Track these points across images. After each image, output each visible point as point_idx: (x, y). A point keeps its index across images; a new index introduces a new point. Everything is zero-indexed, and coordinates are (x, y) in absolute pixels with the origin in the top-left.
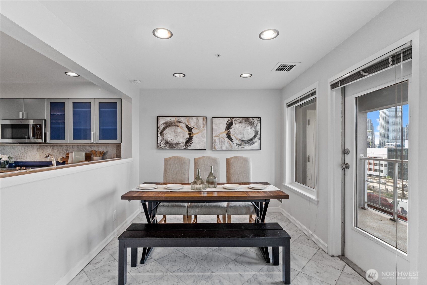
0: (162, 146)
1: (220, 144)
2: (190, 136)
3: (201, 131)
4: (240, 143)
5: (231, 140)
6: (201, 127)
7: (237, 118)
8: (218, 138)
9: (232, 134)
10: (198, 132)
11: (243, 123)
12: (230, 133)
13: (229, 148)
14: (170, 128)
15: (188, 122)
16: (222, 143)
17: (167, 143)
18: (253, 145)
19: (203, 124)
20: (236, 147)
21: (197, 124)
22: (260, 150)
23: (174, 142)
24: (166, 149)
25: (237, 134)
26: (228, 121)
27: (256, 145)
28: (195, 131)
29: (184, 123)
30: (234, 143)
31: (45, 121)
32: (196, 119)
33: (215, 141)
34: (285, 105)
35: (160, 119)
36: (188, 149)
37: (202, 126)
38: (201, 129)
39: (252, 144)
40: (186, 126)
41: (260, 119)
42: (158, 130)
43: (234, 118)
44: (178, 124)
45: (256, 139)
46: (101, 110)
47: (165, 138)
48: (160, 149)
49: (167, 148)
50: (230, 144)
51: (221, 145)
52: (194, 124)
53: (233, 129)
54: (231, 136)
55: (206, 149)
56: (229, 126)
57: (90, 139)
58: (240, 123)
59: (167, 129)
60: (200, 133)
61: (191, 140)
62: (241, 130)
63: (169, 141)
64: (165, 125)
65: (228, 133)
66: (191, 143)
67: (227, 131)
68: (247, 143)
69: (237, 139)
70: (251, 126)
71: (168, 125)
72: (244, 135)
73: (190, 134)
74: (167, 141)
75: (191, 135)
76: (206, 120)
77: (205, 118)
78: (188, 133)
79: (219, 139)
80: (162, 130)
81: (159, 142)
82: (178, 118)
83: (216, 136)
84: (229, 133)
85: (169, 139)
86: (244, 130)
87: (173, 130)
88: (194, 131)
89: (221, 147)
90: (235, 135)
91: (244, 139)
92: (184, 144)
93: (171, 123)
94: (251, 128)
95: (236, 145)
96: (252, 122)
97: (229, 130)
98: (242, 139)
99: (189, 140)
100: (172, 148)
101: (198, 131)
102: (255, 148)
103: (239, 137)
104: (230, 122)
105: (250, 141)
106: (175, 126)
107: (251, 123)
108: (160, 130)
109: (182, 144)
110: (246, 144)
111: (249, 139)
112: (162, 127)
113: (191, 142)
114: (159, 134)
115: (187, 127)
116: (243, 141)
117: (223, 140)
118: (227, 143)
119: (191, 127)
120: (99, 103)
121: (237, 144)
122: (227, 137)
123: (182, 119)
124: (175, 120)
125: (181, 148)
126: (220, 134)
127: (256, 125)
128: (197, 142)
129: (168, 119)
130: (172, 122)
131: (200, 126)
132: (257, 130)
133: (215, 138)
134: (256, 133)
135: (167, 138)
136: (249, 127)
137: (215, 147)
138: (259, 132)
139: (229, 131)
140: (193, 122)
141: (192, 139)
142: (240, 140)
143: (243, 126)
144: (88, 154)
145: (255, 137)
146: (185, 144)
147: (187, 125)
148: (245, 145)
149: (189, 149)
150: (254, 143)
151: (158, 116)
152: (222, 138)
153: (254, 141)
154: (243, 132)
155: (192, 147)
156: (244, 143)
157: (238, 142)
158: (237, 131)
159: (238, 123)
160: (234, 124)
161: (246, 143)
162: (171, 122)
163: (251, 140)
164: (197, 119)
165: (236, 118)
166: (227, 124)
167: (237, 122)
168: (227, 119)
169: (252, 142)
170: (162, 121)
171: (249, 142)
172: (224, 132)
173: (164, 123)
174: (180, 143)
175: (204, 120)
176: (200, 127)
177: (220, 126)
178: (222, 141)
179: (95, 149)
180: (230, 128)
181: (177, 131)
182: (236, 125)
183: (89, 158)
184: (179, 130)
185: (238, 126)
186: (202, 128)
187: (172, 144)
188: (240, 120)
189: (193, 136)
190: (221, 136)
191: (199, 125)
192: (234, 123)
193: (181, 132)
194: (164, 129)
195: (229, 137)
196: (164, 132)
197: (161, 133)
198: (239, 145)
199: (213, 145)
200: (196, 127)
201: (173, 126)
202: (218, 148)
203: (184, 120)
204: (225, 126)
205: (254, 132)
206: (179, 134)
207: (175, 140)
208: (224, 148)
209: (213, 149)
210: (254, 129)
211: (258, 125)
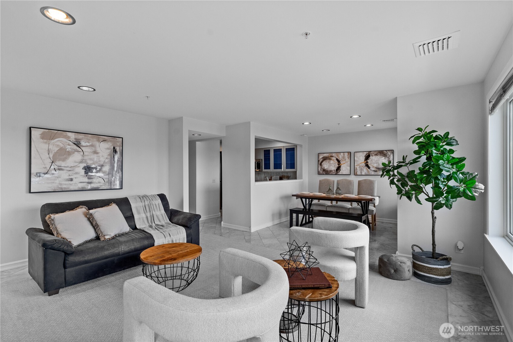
0: (321, 172)
2: (339, 166)
3: (347, 162)
4: (376, 170)
5: (369, 168)
9: (369, 164)
11: (378, 155)
12: (368, 163)
13: (367, 174)
14: (326, 160)
15: (337, 157)
16: (361, 170)
17: (324, 170)
19: (348, 157)
20: (373, 173)
21: (344, 157)
23: (329, 170)
24: (323, 174)
29: (335, 157)
30: (371, 170)
31: (262, 160)
35: (320, 155)
36: (338, 174)
37: (347, 159)
38: (346, 160)
41: (392, 151)
44: (331, 158)
46: (287, 152)
48: (320, 174)
49: (324, 174)
50: (368, 171)
53: (370, 160)
55: (350, 175)
56: (367, 157)
57: (282, 169)
58: (376, 155)
59: (324, 161)
61: (340, 168)
62: (376, 161)
65: (366, 163)
67: (365, 161)
69: (373, 167)
70: (385, 157)
71: (325, 159)
72: (378, 164)
73: (339, 164)
77: (350, 153)
79: (360, 167)
81: (319, 170)
82: (331, 154)
83: (357, 166)
85: (325, 168)
87: (328, 162)
88: (342, 162)
89: (361, 173)
90: (372, 164)
94: (385, 159)
99: (338, 169)
100: (327, 174)
101: (344, 162)
103: (375, 165)
104: (368, 155)
106: (329, 159)
107: (385, 155)
108: (320, 162)
109: (334, 171)
112: (321, 160)
113: (340, 170)
114: (319, 165)
115: (337, 160)
116: (378, 168)
118: (365, 171)
119: (340, 159)
120: (286, 149)
121: (373, 171)
122: (366, 166)
123: (334, 155)
124: (329, 155)
125: (333, 174)
127: (389, 156)
128: (344, 169)
129: (325, 155)
130: (327, 157)
132: (390, 160)
135: (324, 167)
136: (383, 158)
137: (356, 173)
138: (392, 162)
139: (367, 161)
140: (341, 156)
142: (375, 167)
143: (379, 157)
144: (281, 177)
146: (336, 171)
147: (337, 159)
148: (380, 171)
151: (318, 154)
154: (378, 162)
155: (340, 173)
156: (379, 170)
157: (374, 169)
158: (373, 161)
160: (371, 156)
164: (344, 154)
165: (372, 152)
166: (365, 156)
167: (373, 155)
168: (365, 153)
170: (321, 157)
172: (363, 162)
173: (322, 158)
174: (332, 171)
175: (348, 154)
177: (360, 158)
178: (361, 169)
179: (284, 174)
180: (368, 159)
181: (330, 163)
182: (373, 157)
183: (281, 179)
184: (332, 162)
185: (374, 158)
187: (327, 171)
188: (375, 153)
189: (341, 166)
190: (361, 165)
194: (322, 162)
195: (367, 166)
196: (322, 164)
197: (321, 164)
198: (375, 171)
199: (355, 172)
200: (343, 159)
201: (328, 159)
202: (359, 173)
203: (335, 155)
204: (364, 158)
205: (387, 161)
206: (332, 164)
207: (329, 169)
208: (363, 174)
209: (356, 174)
210: (387, 159)
211: (391, 156)
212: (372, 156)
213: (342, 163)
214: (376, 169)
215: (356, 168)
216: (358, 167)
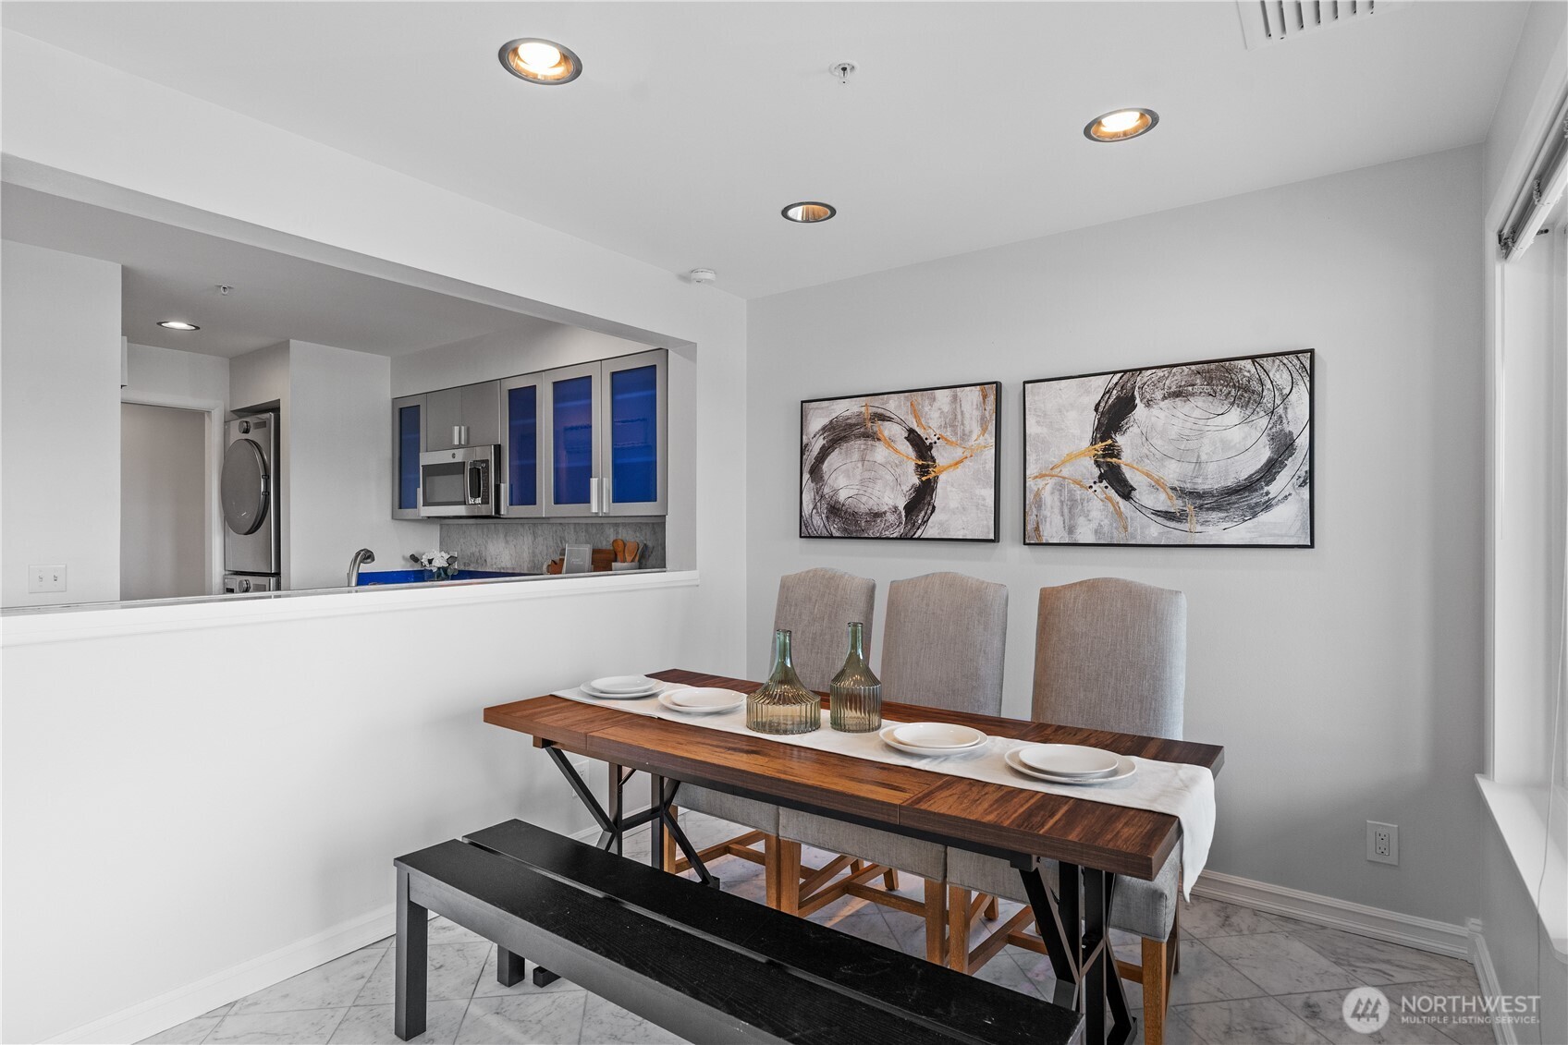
0: (818, 521)
1: (1063, 515)
2: (924, 479)
3: (972, 454)
4: (1176, 505)
5: (1126, 491)
6: (971, 432)
7: (1160, 373)
8: (1051, 482)
9: (1125, 461)
10: (958, 459)
11: (1193, 394)
12: (1118, 456)
13: (1115, 534)
14: (845, 445)
15: (915, 417)
16: (1072, 507)
17: (835, 510)
18: (1264, 517)
19: (983, 417)
20: (1155, 531)
21: (953, 421)
22: (1312, 545)
23: (863, 509)
24: (832, 537)
25: (1158, 455)
26: (1108, 392)
27: (1283, 518)
28: (943, 453)
29: (901, 422)
30: (1141, 508)
31: (498, 449)
32: (948, 400)
33: (1041, 501)
35: (812, 411)
36: (916, 536)
37: (977, 430)
38: (972, 443)
39: (1254, 511)
40: (906, 435)
42: (804, 457)
43: (1141, 370)
44: (875, 429)
45: (1283, 481)
46: (619, 397)
47: (826, 490)
48: (810, 537)
49: (836, 533)
50: (1119, 513)
51: (1072, 517)
52: (943, 423)
53: (1134, 430)
54: (1125, 469)
55: (996, 541)
56: (1114, 415)
57: (587, 500)
58: (1177, 394)
59: (837, 451)
60: (967, 462)
61: (929, 499)
62: (1181, 437)
63: (843, 505)
64: (829, 435)
65: (1104, 456)
66: (929, 512)
67: (1100, 445)
68: (1218, 508)
69: (1157, 484)
70: (1245, 406)
71: (839, 434)
72: (1198, 463)
73: (922, 470)
74: (837, 502)
75: (928, 473)
76: (995, 397)
77: (992, 387)
78: (918, 466)
79: (1060, 488)
80: (816, 458)
81: (807, 508)
82: (876, 401)
83: (1042, 476)
84: (1112, 456)
85: (842, 496)
86: (1201, 433)
87: (856, 456)
88: (941, 455)
89: (1071, 531)
90: (1149, 466)
91: (1202, 486)
92: (900, 517)
93: (851, 426)
94: (1245, 421)
95: (1152, 516)
96: (1255, 385)
97: (1109, 442)
98: (1188, 486)
99: (922, 499)
100: (854, 535)
101: (958, 453)
102: (1274, 535)
103: (1173, 473)
104: (1118, 398)
105: (1243, 495)
106: (866, 436)
107: (1246, 389)
108: (810, 460)
109: (891, 518)
110: (1215, 515)
111: (1230, 482)
112: (817, 447)
113: (931, 507)
114: (806, 476)
115: (914, 438)
116: (1194, 495)
117: (1079, 493)
118: (1098, 509)
119: (928, 435)
120: (613, 374)
121: (1157, 513)
122: (1101, 478)
123: (893, 405)
124: (863, 409)
125: (887, 534)
126: (1063, 463)
127: (1278, 401)
128: (953, 504)
129: (842, 409)
130: (853, 421)
131: (967, 429)
132: (1289, 428)
133: (1041, 483)
134: (1284, 447)
136: (1235, 415)
137: (1037, 529)
138: (1302, 442)
139: (1110, 445)
140: (935, 415)
141: (933, 490)
142: (1174, 488)
143: (1197, 413)
145: (1270, 470)
146: (903, 514)
147: (911, 431)
148: (1204, 516)
149: (919, 539)
150: (1267, 506)
151: (802, 402)
152: (1076, 482)
153: (1267, 493)
154: (1192, 445)
155: (931, 530)
156: (1201, 507)
157: (1162, 501)
158: (1157, 442)
159: (1164, 398)
160: (1140, 406)
161: (1212, 509)
162: (849, 421)
163: (1250, 486)
164: (955, 398)
165: (1149, 372)
166: (1101, 409)
167: (1159, 395)
168: (1100, 384)
169: (1255, 498)
170: (817, 422)
171: (1234, 498)
172: (1082, 454)
173: (824, 429)
174: (885, 513)
175: (985, 397)
176: (967, 432)
177: (1064, 423)
178: (1072, 500)
180: (1118, 429)
181: (871, 459)
182: (1155, 411)
183: (603, 562)
184: (880, 453)
185: (1162, 415)
186: (974, 436)
187: (854, 514)
188: (1173, 381)
189: (936, 479)
190: (1066, 472)
191: (963, 424)
192: (1138, 401)
193: (888, 463)
194: (824, 454)
195: (1113, 476)
196: (825, 466)
197: (816, 472)
198: (1168, 516)
199: (1031, 519)
200: (948, 433)
201: (859, 437)
202: (1053, 532)
203: (899, 407)
204: (1091, 419)
205: (1265, 439)
206: (882, 472)
207: (864, 499)
208: (1085, 535)
209: (1031, 539)
210: (1263, 422)
211: (1293, 397)
212: (1148, 405)
213: (940, 461)
214: (1181, 505)
215: (1038, 494)
216: (1048, 488)
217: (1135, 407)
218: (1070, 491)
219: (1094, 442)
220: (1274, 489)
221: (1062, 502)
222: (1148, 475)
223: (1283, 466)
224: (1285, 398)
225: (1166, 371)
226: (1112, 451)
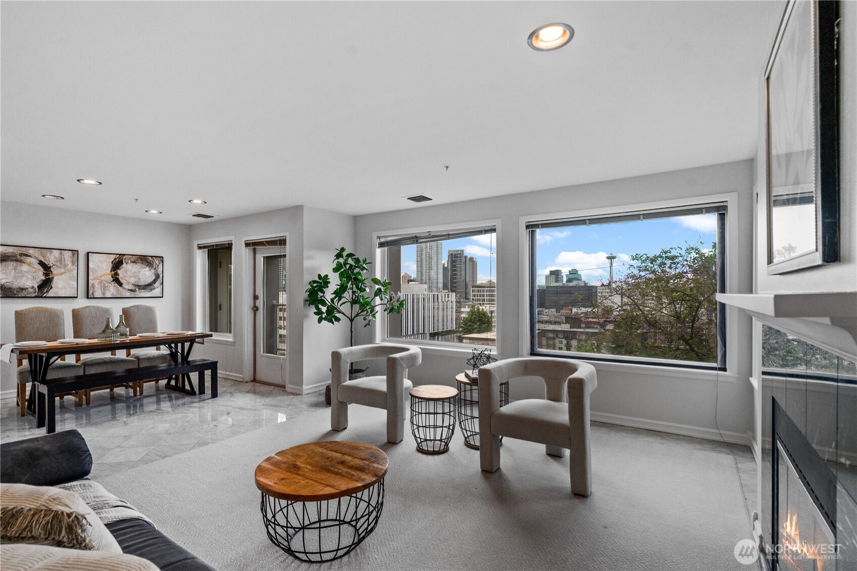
1: (101, 290)
2: (47, 277)
3: (68, 271)
5: (120, 284)
6: (68, 264)
7: (130, 256)
8: (97, 281)
9: (120, 277)
10: (62, 272)
11: (137, 262)
12: (118, 275)
13: (117, 295)
15: (43, 257)
16: (104, 288)
18: (153, 291)
19: (73, 261)
20: (128, 294)
21: (60, 260)
22: (162, 297)
23: (15, 286)
25: (129, 276)
26: (115, 259)
27: (157, 292)
28: (56, 269)
29: (36, 258)
30: (124, 289)
32: (58, 253)
33: (94, 286)
34: (196, 247)
36: (43, 296)
37: (70, 265)
38: (68, 268)
39: (151, 290)
40: (38, 262)
41: (162, 259)
43: (124, 255)
44: (22, 258)
45: (157, 284)
50: (119, 290)
51: (104, 291)
52: (56, 260)
53: (123, 270)
54: (120, 279)
55: (77, 297)
56: (117, 264)
58: (134, 262)
60: (66, 274)
61: (49, 284)
62: (135, 272)
63: (4, 285)
65: (114, 275)
67: (113, 272)
68: (144, 289)
69: (129, 283)
70: (149, 267)
71: (1, 259)
72: (139, 279)
73: (46, 274)
75: (49, 275)
76: (77, 255)
77: (75, 252)
79: (101, 282)
82: (23, 249)
83: (94, 279)
84: (117, 275)
85: (3, 282)
86: (140, 272)
87: (11, 267)
89: (104, 295)
90: (127, 278)
91: (140, 284)
92: (35, 290)
93: (8, 256)
94: (149, 270)
95: (127, 291)
96: (152, 262)
97: (116, 271)
98: (137, 284)
99: (46, 284)
100: (10, 296)
101: (63, 270)
102: (155, 295)
103: (133, 280)
104: (118, 261)
105: (149, 286)
106: (17, 260)
107: (150, 263)
109: (30, 290)
110: (143, 291)
111: (146, 283)
113: (50, 287)
115: (42, 263)
116: (138, 286)
117: (107, 284)
118: (112, 289)
119: (49, 263)
121: (129, 290)
122: (113, 281)
123: (31, 251)
124: (15, 251)
125: (28, 295)
126: (102, 276)
127: (156, 267)
128: (60, 286)
129: (3, 249)
130: (10, 254)
131: (66, 263)
132: (158, 273)
133: (94, 281)
134: (157, 276)
136: (147, 269)
137: (92, 294)
138: (161, 276)
140: (52, 257)
141: (51, 281)
142: (133, 284)
143: (139, 267)
145: (155, 281)
146: (37, 288)
147: (41, 261)
148: (140, 291)
149: (45, 297)
150: (154, 289)
152: (106, 281)
154: (138, 274)
155: (50, 294)
156: (139, 288)
157: (130, 287)
158: (129, 273)
159: (131, 263)
161: (142, 289)
162: (7, 254)
163: (150, 284)
164: (61, 254)
165: (127, 255)
166: (113, 263)
167: (129, 262)
168: (113, 257)
169: (152, 287)
171: (147, 287)
172: (108, 274)
174: (27, 288)
175: (73, 254)
177: (101, 267)
178: (105, 287)
180: (118, 269)
181: (20, 269)
182: (128, 265)
184: (25, 267)
185: (130, 267)
187: (10, 288)
188: (133, 258)
189: (53, 278)
190: (103, 278)
191: (64, 261)
193: (29, 271)
195: (116, 280)
198: (132, 290)
199: (90, 291)
200: (58, 264)
201: (12, 260)
202: (97, 294)
203: (35, 252)
204: (110, 265)
205: (154, 275)
206: (25, 273)
207: (16, 283)
208: (108, 295)
209: (90, 296)
210: (154, 271)
211: (159, 266)
212: (127, 263)
213: (54, 272)
214: (134, 288)
215: (93, 284)
216: (97, 283)
217: (123, 263)
218: (104, 284)
219: (111, 271)
220: (155, 285)
221: (101, 287)
222: (127, 281)
223: (157, 280)
224: (158, 266)
225: (131, 256)
226: (116, 274)
